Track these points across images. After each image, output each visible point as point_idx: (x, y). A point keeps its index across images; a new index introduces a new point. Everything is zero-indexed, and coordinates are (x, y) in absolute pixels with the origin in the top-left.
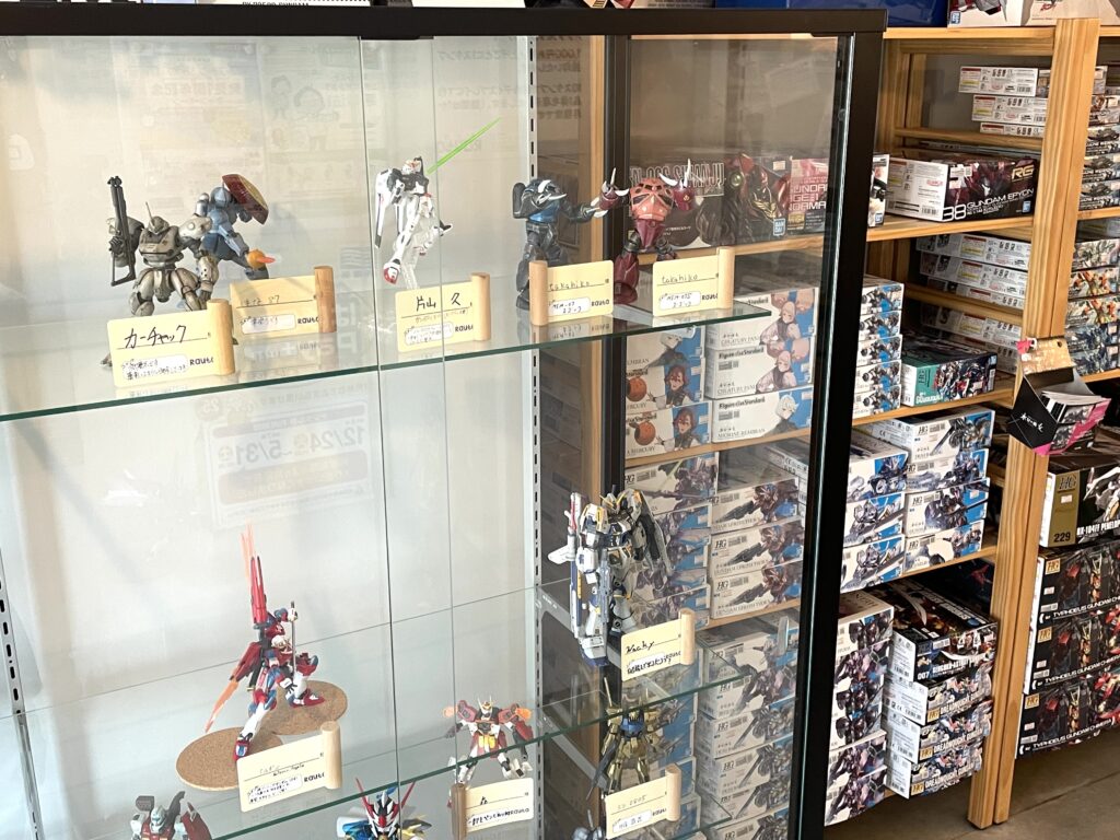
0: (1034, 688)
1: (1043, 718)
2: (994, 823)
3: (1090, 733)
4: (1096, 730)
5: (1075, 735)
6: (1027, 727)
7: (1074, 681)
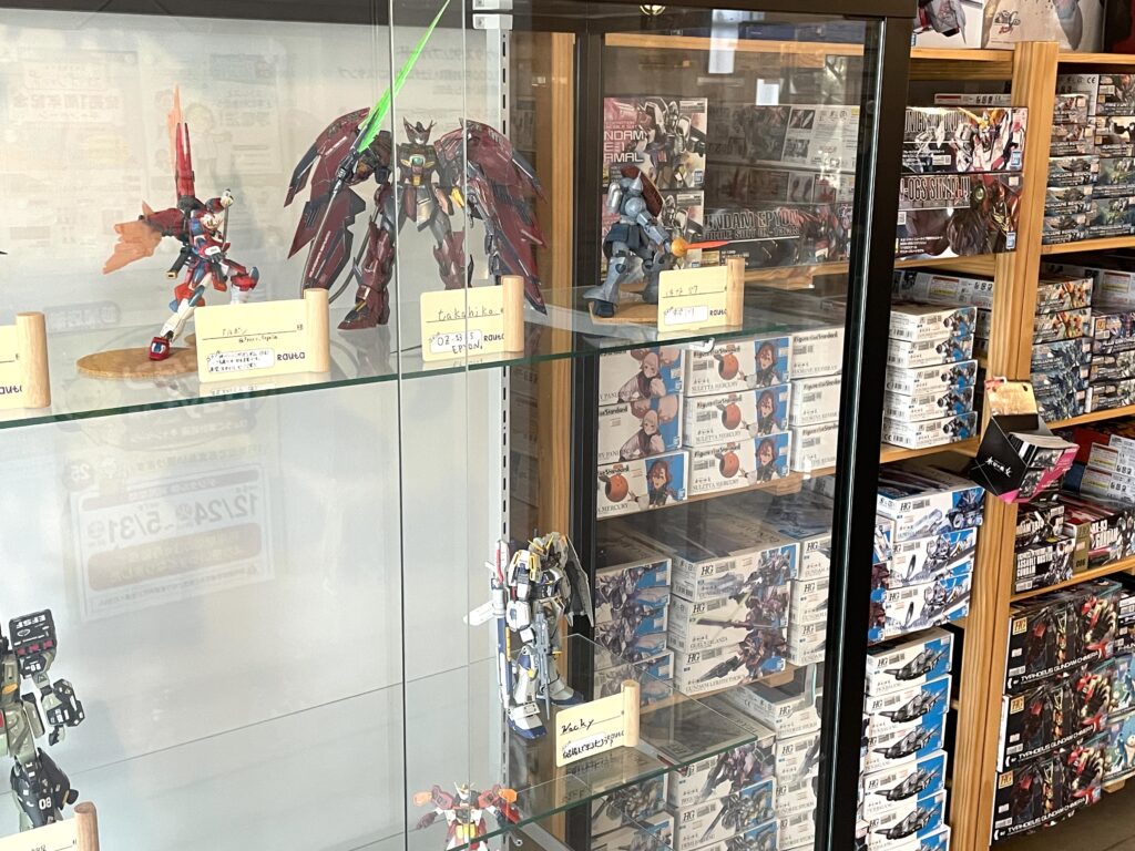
0: (1008, 765)
1: (1017, 799)
3: (1065, 814)
4: (1070, 810)
5: (1050, 816)
6: (1002, 809)
7: (1048, 756)
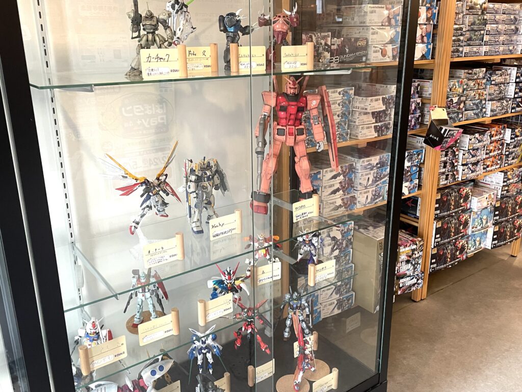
0: (435, 245)
1: (438, 258)
2: (421, 300)
3: (454, 263)
4: (456, 262)
5: (449, 264)
6: (433, 261)
7: (449, 242)
